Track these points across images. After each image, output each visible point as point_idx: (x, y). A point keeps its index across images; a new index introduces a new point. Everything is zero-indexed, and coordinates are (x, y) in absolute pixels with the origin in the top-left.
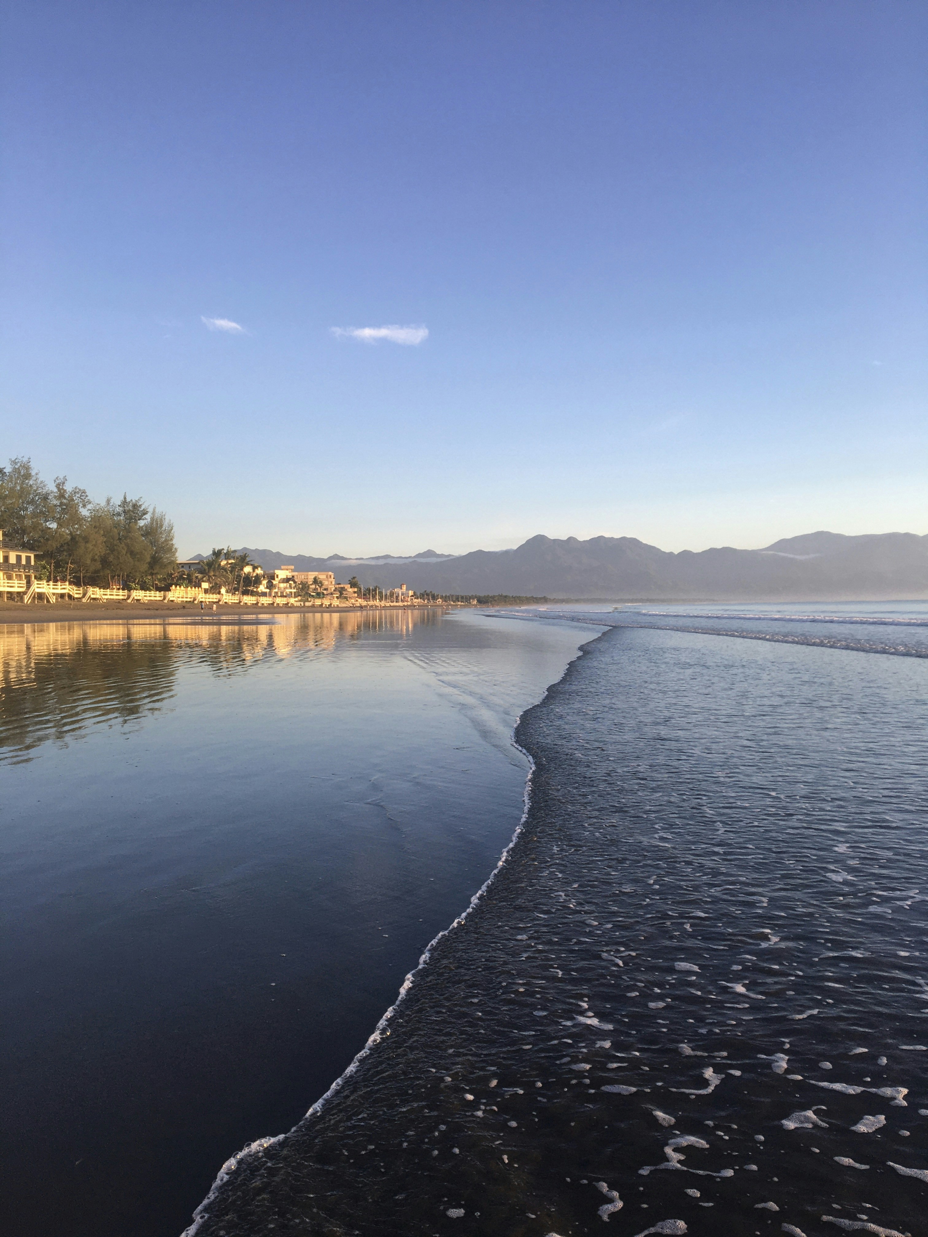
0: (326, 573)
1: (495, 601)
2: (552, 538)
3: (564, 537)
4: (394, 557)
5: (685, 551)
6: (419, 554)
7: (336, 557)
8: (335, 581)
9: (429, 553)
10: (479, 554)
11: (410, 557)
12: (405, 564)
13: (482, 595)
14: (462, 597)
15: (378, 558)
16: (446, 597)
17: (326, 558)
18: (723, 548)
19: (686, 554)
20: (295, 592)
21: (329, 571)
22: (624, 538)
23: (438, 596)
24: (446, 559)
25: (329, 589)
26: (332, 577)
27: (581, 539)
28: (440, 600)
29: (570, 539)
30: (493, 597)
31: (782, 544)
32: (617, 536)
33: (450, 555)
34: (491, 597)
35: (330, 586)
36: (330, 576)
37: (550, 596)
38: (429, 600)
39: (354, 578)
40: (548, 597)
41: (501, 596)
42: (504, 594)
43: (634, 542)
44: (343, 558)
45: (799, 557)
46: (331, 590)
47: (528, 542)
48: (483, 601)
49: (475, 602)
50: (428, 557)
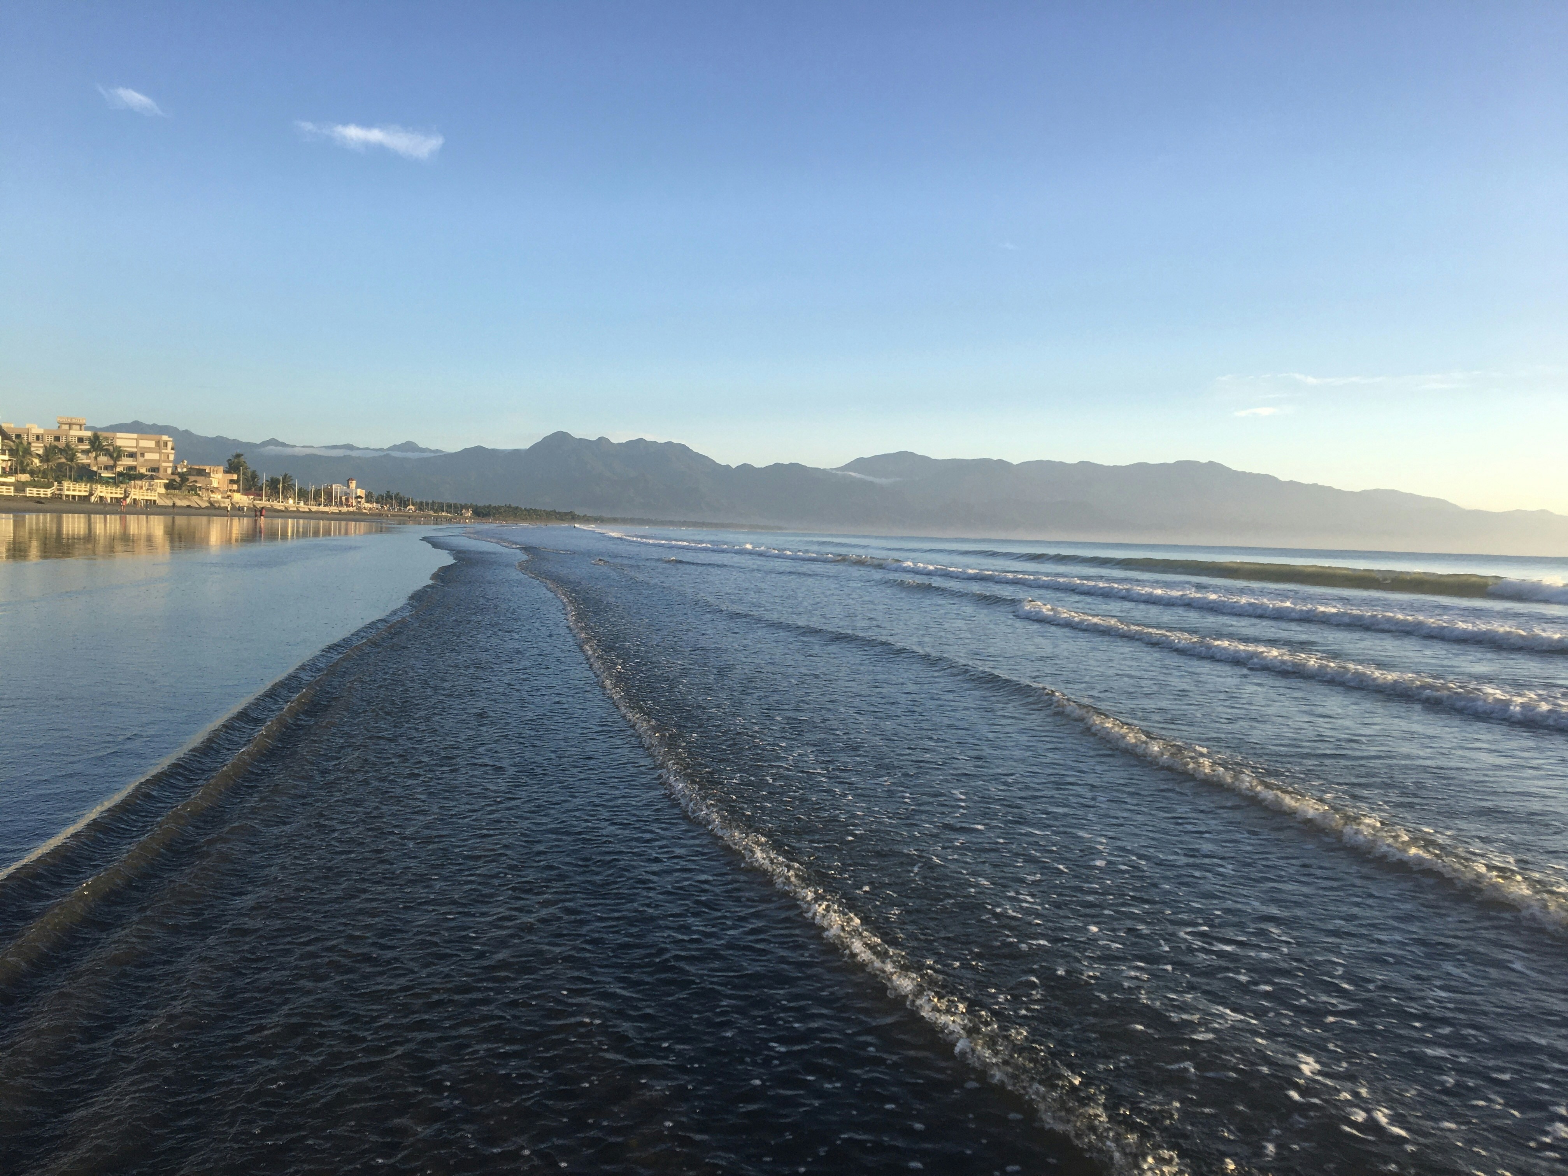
1: (500, 513)
2: (578, 437)
3: (594, 438)
4: (358, 449)
5: (744, 465)
6: (395, 446)
7: (274, 442)
8: (175, 454)
9: (409, 446)
12: (372, 458)
13: (480, 504)
14: (449, 506)
15: (335, 447)
16: (421, 503)
17: (258, 442)
19: (745, 469)
22: (669, 444)
23: (408, 500)
24: (432, 455)
25: (161, 470)
26: (170, 445)
27: (614, 441)
28: (411, 507)
29: (601, 439)
30: (497, 509)
31: (860, 464)
33: (437, 451)
34: (495, 508)
35: (164, 464)
36: (166, 444)
37: (578, 512)
38: (391, 505)
39: (238, 456)
40: (577, 513)
41: (510, 507)
42: (513, 505)
44: (283, 445)
45: (877, 480)
46: (166, 471)
47: (545, 439)
48: (481, 513)
49: (470, 514)
50: (407, 451)
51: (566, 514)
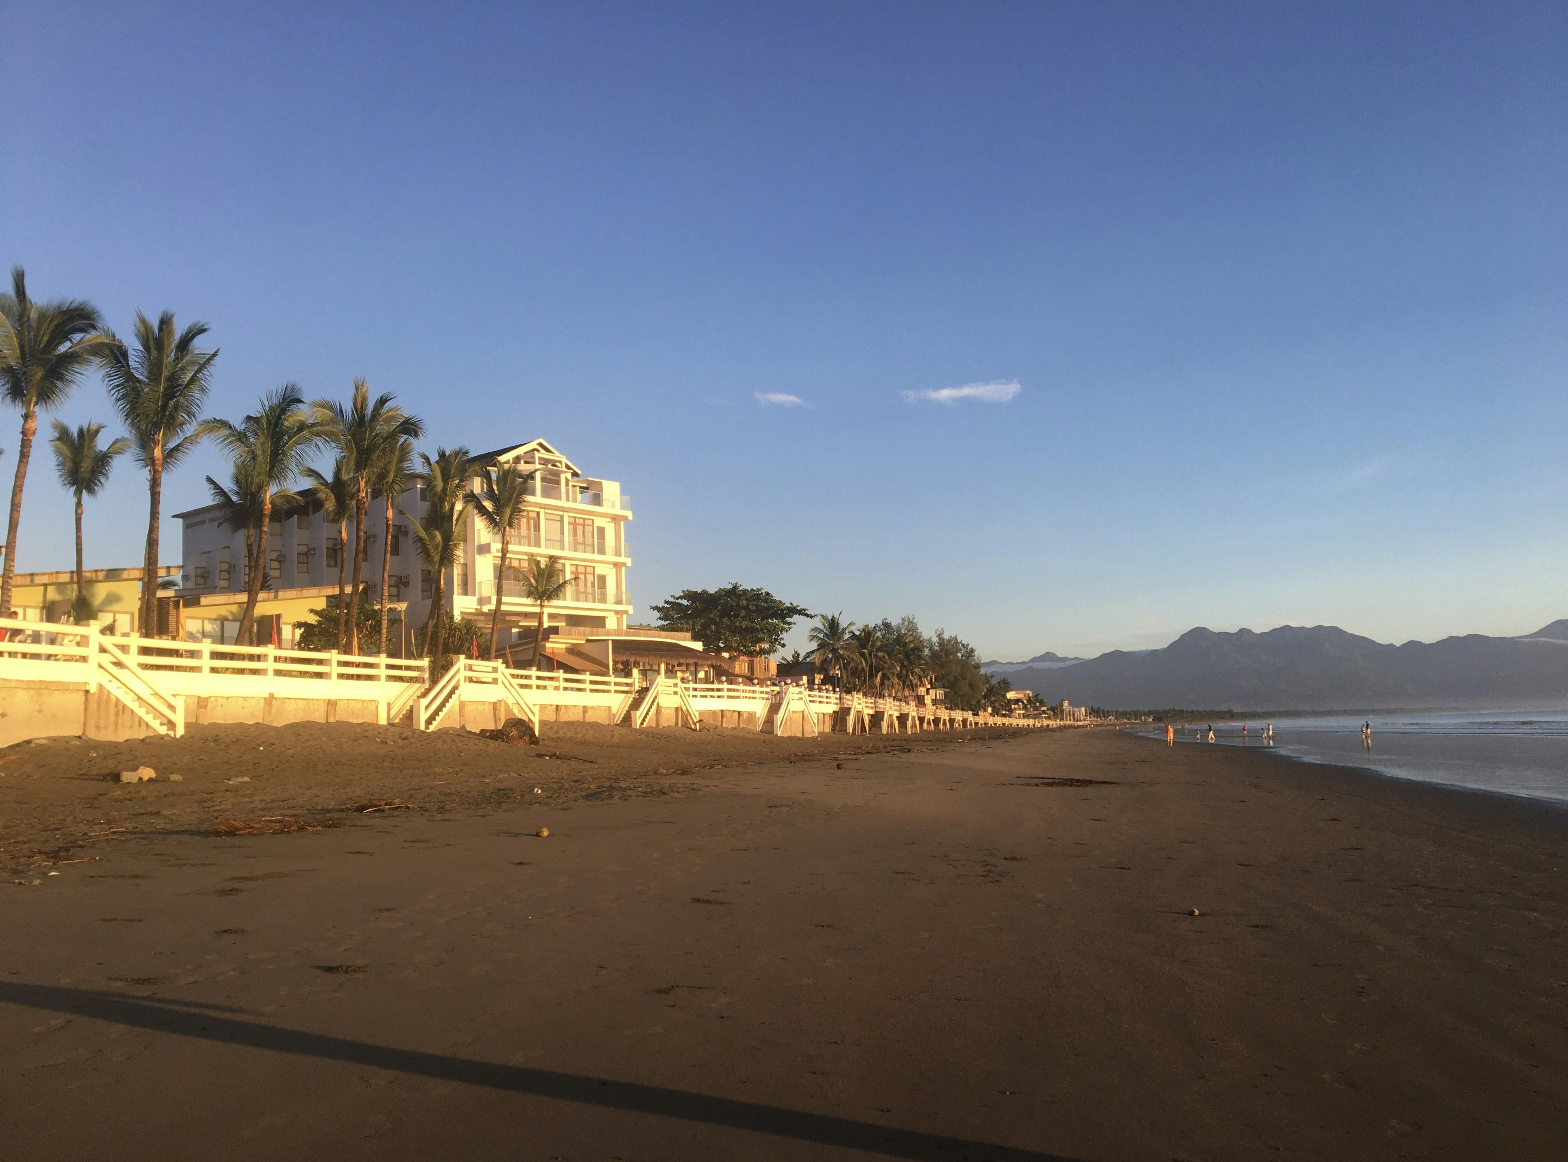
0: (1023, 692)
2: (1217, 632)
3: (1234, 630)
4: (1003, 664)
5: (1411, 642)
6: (1035, 657)
9: (1049, 657)
10: (1117, 655)
11: (1023, 663)
12: (1018, 671)
14: (1131, 714)
18: (1469, 637)
19: (1413, 646)
20: (1023, 714)
21: (1026, 690)
22: (1320, 628)
24: (1071, 663)
27: (1258, 630)
28: (1111, 717)
29: (1242, 631)
30: (1166, 713)
32: (1310, 624)
33: (1076, 658)
41: (1175, 710)
43: (1335, 632)
47: (1183, 637)
48: (1156, 718)
49: (1151, 719)
51: (1225, 712)
